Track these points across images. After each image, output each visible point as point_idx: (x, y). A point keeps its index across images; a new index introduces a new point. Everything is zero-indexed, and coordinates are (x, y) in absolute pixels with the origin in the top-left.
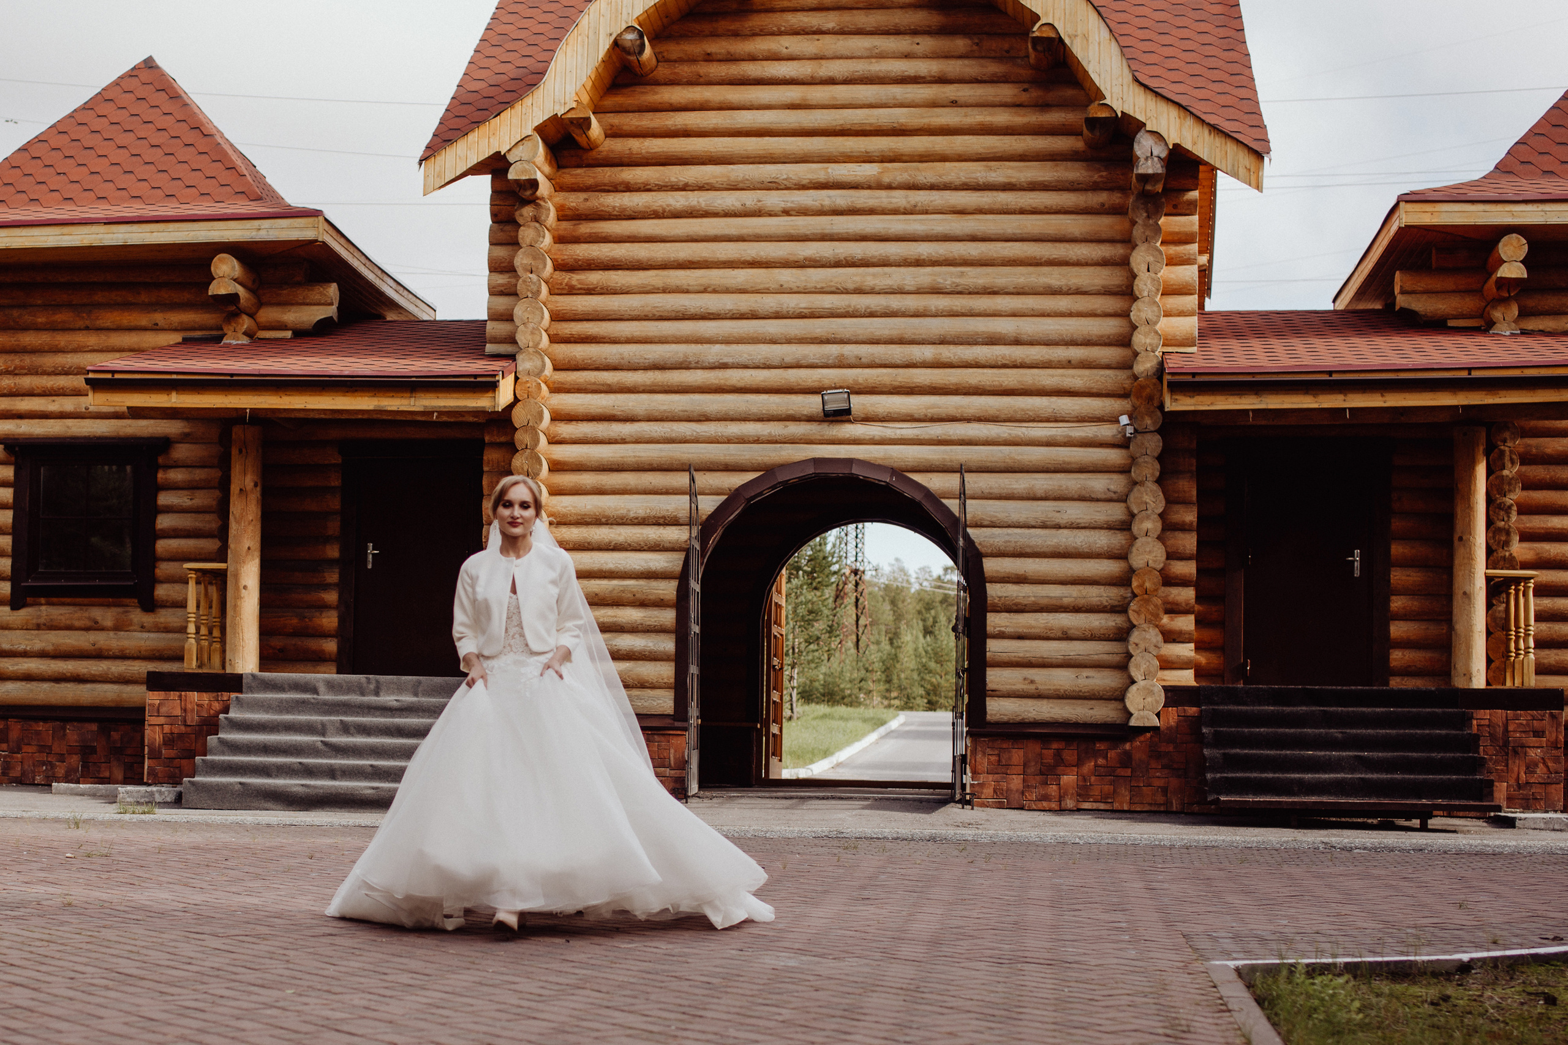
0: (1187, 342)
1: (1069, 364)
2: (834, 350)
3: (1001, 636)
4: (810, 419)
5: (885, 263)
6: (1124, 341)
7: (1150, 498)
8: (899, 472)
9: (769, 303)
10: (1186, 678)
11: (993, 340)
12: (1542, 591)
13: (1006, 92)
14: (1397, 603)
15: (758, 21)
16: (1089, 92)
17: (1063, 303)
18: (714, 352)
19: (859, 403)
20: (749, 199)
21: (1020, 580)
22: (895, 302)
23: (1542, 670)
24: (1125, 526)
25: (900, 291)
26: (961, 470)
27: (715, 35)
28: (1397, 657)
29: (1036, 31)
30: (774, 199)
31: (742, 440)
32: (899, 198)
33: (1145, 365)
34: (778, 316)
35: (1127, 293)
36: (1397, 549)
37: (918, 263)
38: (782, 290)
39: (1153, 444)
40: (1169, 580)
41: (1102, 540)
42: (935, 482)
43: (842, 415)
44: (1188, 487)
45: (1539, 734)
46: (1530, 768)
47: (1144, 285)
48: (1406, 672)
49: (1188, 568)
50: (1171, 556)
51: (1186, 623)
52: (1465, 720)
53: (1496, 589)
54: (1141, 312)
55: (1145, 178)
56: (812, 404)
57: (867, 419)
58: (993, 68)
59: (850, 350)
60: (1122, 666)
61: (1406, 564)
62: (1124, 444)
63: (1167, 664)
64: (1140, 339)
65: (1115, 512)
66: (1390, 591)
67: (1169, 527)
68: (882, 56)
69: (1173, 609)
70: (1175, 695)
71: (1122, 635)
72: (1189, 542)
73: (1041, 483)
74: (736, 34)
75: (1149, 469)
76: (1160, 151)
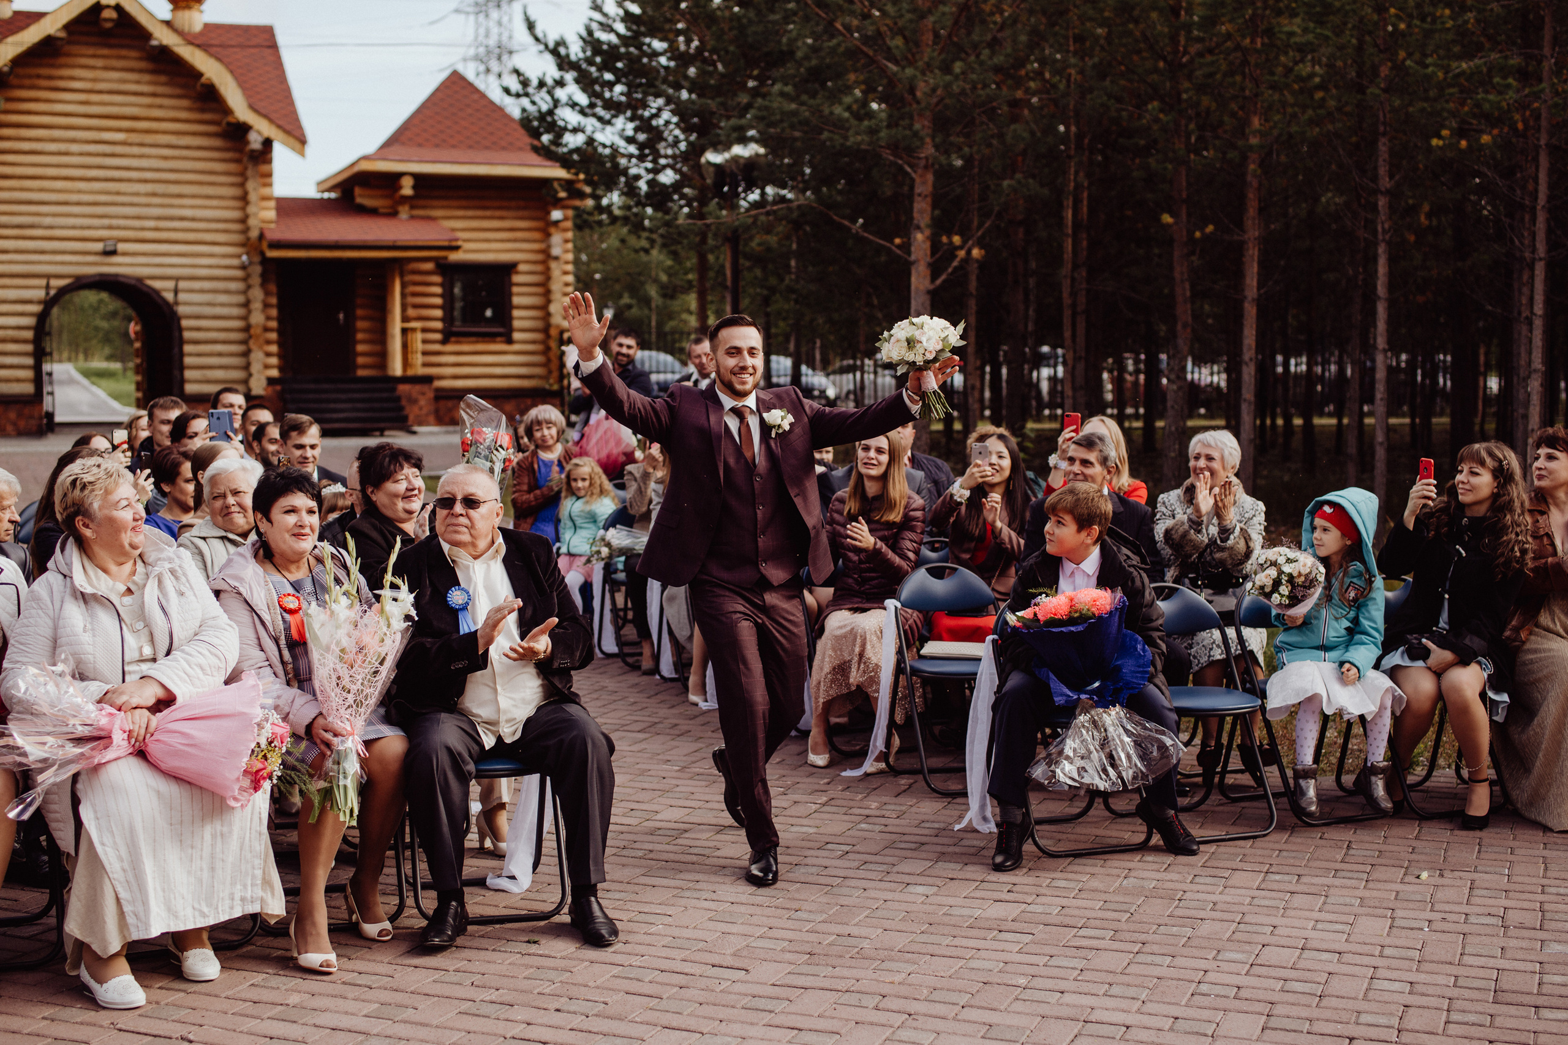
0: (271, 222)
1: (217, 231)
2: (106, 222)
3: (190, 355)
4: (96, 253)
5: (129, 180)
6: (244, 220)
7: (257, 294)
8: (140, 280)
9: (75, 197)
10: (274, 373)
11: (182, 219)
12: (424, 330)
13: (185, 103)
14: (360, 336)
15: (63, 60)
16: (227, 111)
17: (215, 203)
18: (48, 221)
19: (121, 247)
20: (62, 147)
21: (198, 329)
22: (135, 200)
23: (425, 365)
24: (246, 305)
25: (137, 194)
26: (177, 279)
27: (41, 66)
28: (360, 360)
29: (203, 80)
30: (75, 148)
31: (63, 263)
32: (136, 150)
33: (254, 234)
34: (78, 204)
35: (244, 199)
36: (360, 312)
37: (146, 181)
38: (80, 192)
39: (257, 269)
40: (267, 329)
41: (236, 311)
42: (157, 284)
43: (114, 253)
44: (273, 288)
45: (423, 394)
46: (421, 408)
47: (253, 197)
48: (365, 366)
49: (274, 324)
50: (268, 318)
51: (274, 348)
52: (394, 390)
53: (404, 331)
54: (251, 209)
55: (253, 151)
56: (99, 246)
57: (125, 254)
58: (178, 91)
59: (115, 222)
60: (247, 367)
61: (363, 318)
62: (243, 267)
63: (267, 367)
64: (252, 222)
65: (241, 299)
66: (355, 331)
67: (266, 306)
68: (125, 81)
69: (269, 342)
70: (271, 381)
71: (246, 354)
72: (274, 312)
73: (207, 285)
74: (53, 66)
75: (256, 280)
76: (260, 139)
